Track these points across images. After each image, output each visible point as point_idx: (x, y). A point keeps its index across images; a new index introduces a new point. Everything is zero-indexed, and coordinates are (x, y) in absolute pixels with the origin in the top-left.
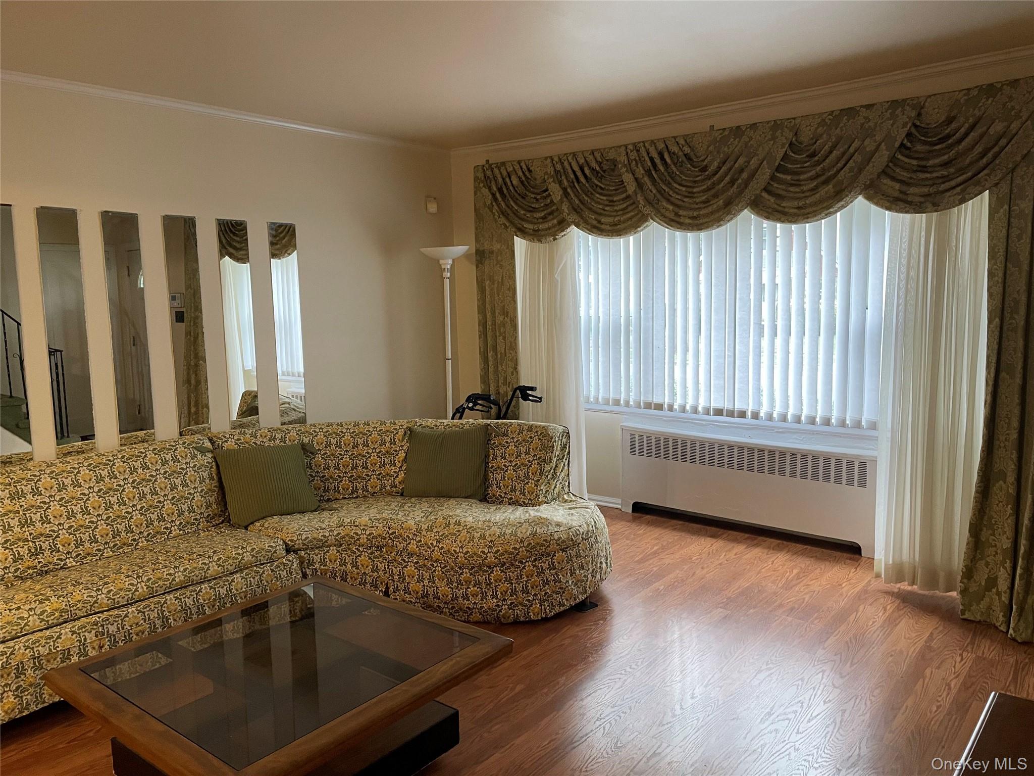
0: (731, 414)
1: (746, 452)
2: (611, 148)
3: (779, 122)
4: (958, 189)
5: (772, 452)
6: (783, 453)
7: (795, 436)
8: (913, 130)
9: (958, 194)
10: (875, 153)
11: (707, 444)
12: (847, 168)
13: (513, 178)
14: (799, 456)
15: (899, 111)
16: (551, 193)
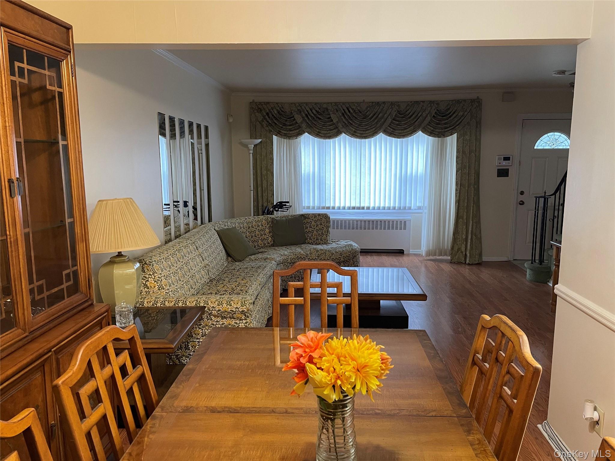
0: (359, 208)
1: (363, 223)
2: (325, 103)
3: (393, 103)
4: (450, 131)
5: (373, 221)
6: (377, 221)
7: (380, 215)
8: (437, 112)
9: (450, 133)
10: (426, 118)
11: (347, 221)
12: (417, 121)
13: (275, 110)
14: (383, 222)
15: (432, 105)
16: (296, 119)
